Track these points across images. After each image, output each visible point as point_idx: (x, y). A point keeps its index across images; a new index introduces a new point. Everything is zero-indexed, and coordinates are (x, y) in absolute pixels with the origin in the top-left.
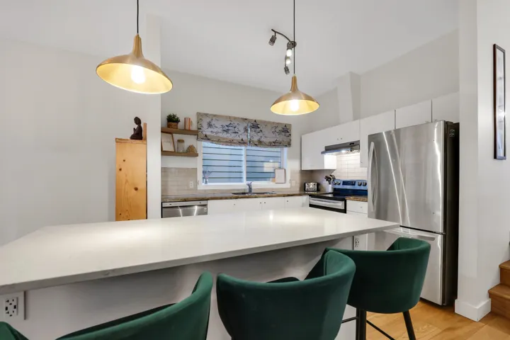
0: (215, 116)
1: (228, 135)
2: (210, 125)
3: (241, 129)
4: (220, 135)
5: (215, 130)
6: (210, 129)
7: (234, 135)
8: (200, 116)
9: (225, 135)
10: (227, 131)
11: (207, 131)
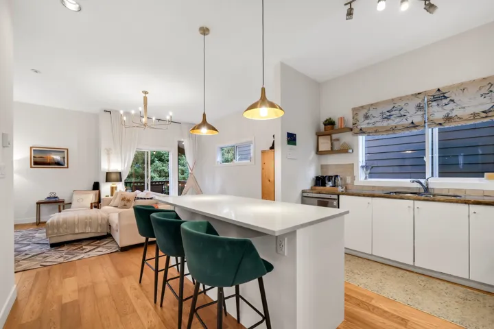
0: (372, 105)
1: (390, 122)
2: (366, 117)
3: (411, 108)
4: (378, 124)
5: (373, 120)
6: (367, 121)
7: (398, 120)
8: (356, 111)
9: (385, 123)
10: (388, 118)
11: (363, 125)
